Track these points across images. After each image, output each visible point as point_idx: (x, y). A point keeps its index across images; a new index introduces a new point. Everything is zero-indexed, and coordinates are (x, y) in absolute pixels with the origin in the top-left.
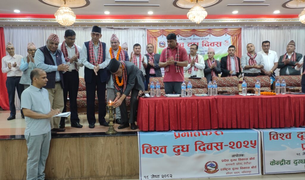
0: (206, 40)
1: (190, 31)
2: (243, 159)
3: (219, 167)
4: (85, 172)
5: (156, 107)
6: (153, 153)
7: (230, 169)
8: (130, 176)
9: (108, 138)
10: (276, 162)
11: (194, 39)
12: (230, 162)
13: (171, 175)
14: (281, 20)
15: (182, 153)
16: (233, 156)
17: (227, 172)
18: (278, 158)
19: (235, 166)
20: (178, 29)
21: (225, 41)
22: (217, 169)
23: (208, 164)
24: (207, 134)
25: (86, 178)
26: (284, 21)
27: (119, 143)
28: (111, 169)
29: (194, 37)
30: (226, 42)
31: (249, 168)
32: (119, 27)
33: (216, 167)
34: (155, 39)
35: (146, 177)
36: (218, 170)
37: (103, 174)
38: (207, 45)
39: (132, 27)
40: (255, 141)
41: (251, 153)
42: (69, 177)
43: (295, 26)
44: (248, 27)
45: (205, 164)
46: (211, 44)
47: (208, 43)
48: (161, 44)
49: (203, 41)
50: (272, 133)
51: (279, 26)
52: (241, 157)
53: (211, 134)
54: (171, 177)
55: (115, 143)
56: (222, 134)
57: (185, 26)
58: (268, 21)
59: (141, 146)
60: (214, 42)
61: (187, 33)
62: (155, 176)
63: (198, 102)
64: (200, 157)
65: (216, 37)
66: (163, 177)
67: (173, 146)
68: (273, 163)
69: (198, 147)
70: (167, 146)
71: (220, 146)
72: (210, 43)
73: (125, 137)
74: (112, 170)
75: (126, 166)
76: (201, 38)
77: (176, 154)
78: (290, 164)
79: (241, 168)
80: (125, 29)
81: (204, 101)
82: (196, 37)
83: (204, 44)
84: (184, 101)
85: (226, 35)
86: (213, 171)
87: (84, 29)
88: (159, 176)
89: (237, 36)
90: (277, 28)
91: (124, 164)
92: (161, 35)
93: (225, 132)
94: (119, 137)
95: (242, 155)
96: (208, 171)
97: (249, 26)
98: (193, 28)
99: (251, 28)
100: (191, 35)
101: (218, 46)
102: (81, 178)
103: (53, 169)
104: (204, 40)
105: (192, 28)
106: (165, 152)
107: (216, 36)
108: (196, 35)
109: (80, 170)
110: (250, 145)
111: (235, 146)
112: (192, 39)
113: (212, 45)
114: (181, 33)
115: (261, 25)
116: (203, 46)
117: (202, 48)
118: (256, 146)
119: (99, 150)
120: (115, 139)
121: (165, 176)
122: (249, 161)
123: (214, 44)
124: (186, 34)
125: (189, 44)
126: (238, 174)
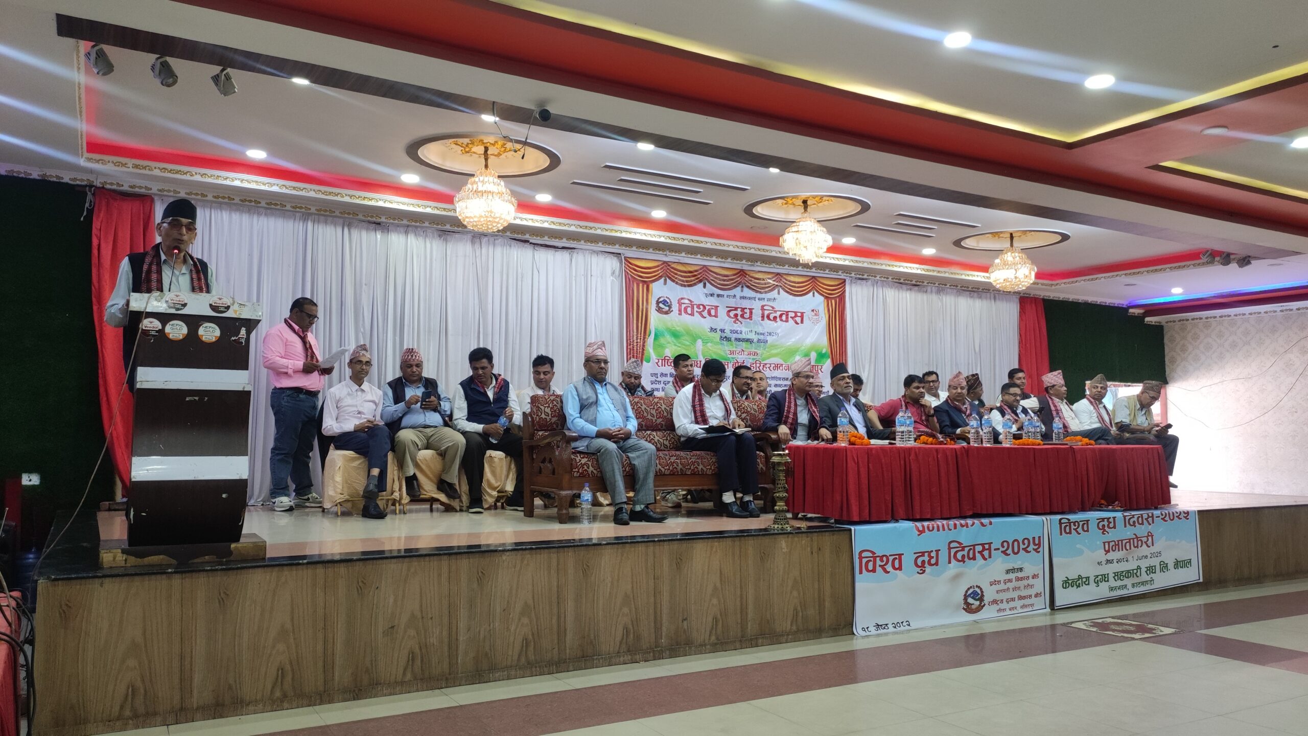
0: (771, 303)
1: (734, 275)
2: (1021, 579)
3: (987, 599)
4: (749, 624)
5: (870, 465)
6: (879, 569)
7: (1002, 601)
8: (836, 629)
9: (796, 539)
10: (1070, 582)
11: (743, 298)
12: (1002, 586)
13: (908, 623)
14: (931, 271)
15: (928, 569)
16: (1008, 572)
17: (997, 607)
18: (1073, 576)
19: (1011, 595)
20: (705, 266)
21: (813, 311)
22: (983, 604)
23: (969, 592)
24: (967, 525)
25: (751, 640)
26: (935, 274)
27: (815, 549)
28: (801, 614)
29: (742, 291)
30: (813, 314)
31: (1030, 596)
32: (546, 240)
33: (981, 599)
34: (645, 286)
35: (866, 630)
36: (985, 605)
37: (784, 629)
38: (771, 317)
39: (582, 245)
40: (1039, 537)
41: (1032, 564)
42: (717, 639)
43: (948, 286)
44: (860, 279)
45: (964, 593)
46: (781, 316)
47: (776, 312)
48: (661, 305)
49: (763, 306)
50: (1062, 521)
51: (918, 283)
52: (1020, 575)
53: (973, 524)
54: (909, 625)
55: (809, 549)
56: (991, 523)
57: (720, 260)
58: (906, 270)
59: (857, 556)
60: (788, 312)
61: (725, 278)
62: (881, 625)
63: (939, 456)
64: (957, 577)
65: (791, 297)
66: (895, 627)
67: (915, 553)
68: (1067, 583)
69: (952, 554)
70: (903, 554)
71: (986, 550)
72: (780, 313)
73: (827, 534)
74: (802, 617)
75: (827, 604)
76: (758, 295)
77: (918, 573)
78: (1089, 584)
79: (1021, 598)
80: (564, 248)
81: (948, 454)
82: (748, 292)
83: (766, 313)
84: (916, 453)
85: (814, 293)
86: (976, 608)
87: (440, 236)
88: (887, 624)
89: (838, 300)
90: (916, 288)
91: (824, 600)
92: (661, 277)
93: (994, 520)
94: (816, 534)
95: (1021, 569)
96: (968, 609)
97: (862, 275)
98: (738, 267)
99: (865, 281)
100: (735, 287)
101: (797, 323)
102: (741, 641)
103: (686, 619)
104: (764, 304)
105: (738, 265)
106: (900, 568)
107: (791, 294)
108: (748, 287)
109: (739, 621)
110: (1032, 547)
111: (1010, 551)
112: (738, 297)
113: (784, 317)
114: (712, 276)
115: (885, 277)
116: (763, 320)
117: (761, 325)
118: (1041, 549)
119: (777, 567)
120: (809, 538)
121: (898, 625)
122: (1031, 581)
123: (787, 315)
124: (724, 280)
125: (729, 311)
126: (1015, 611)
